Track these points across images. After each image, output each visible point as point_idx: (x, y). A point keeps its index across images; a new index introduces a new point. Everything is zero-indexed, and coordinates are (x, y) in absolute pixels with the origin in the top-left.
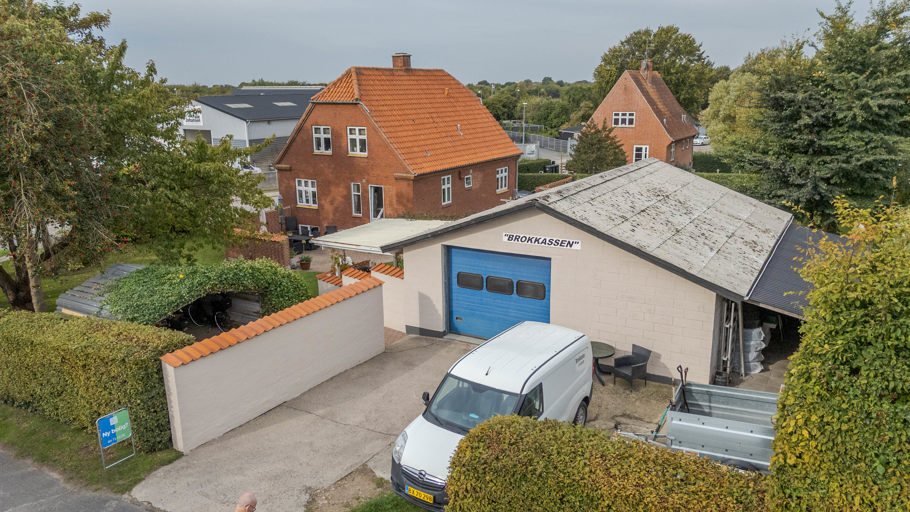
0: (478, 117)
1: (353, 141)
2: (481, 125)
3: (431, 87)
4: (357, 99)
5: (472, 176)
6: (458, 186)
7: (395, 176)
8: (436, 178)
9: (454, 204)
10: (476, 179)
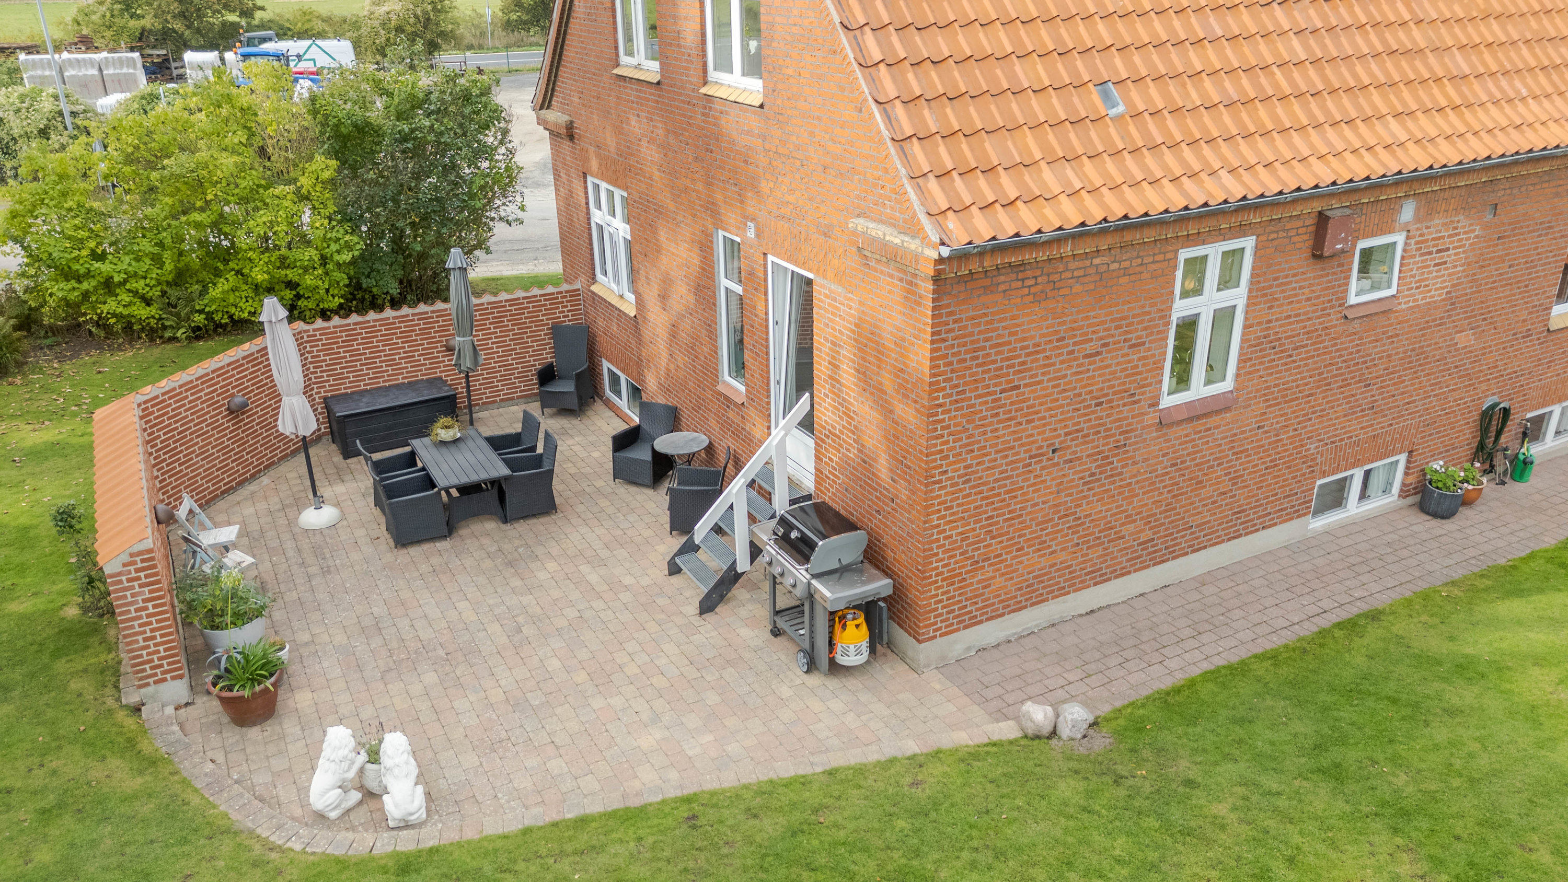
5: (1408, 238)
6: (1296, 295)
7: (854, 233)
8: (1139, 261)
9: (1250, 399)
10: (1430, 253)
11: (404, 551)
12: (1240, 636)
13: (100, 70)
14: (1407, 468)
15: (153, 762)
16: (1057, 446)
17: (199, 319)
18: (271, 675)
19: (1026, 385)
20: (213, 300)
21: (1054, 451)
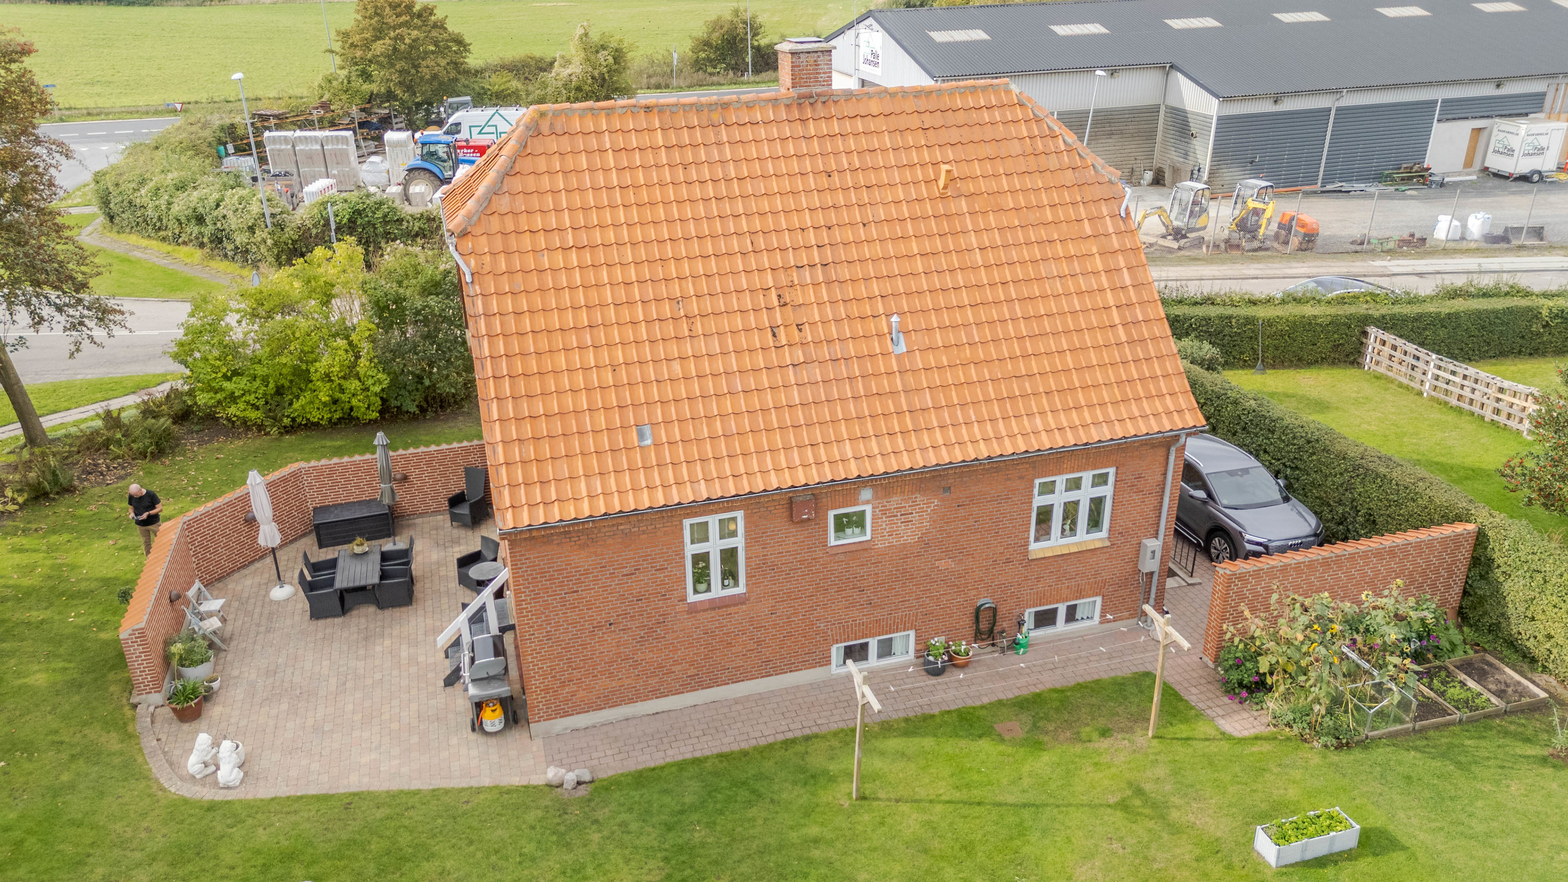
5: (874, 507)
6: (784, 541)
8: (653, 527)
9: (762, 597)
10: (895, 516)
11: (315, 622)
13: (322, 146)
14: (917, 640)
15: (131, 736)
16: (613, 621)
17: (286, 421)
18: (196, 698)
19: (583, 590)
20: (296, 410)
21: (611, 624)
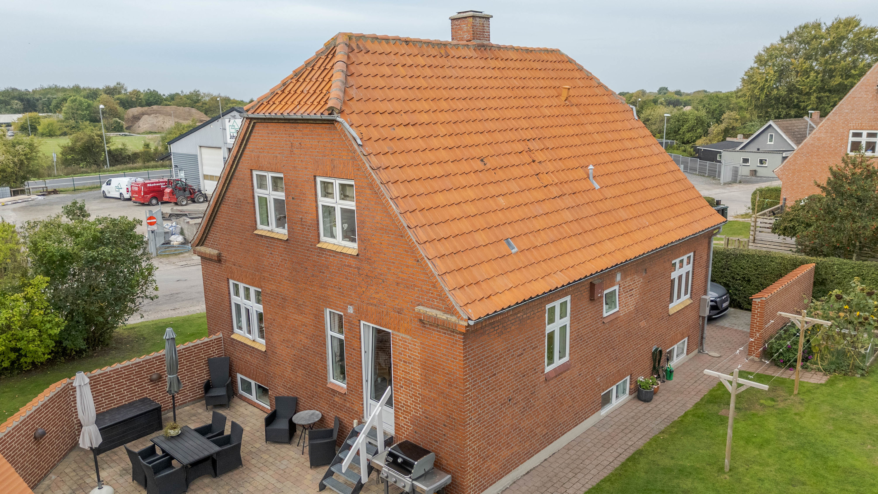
0: (629, 144)
1: (329, 211)
2: (635, 164)
3: (531, 83)
4: (331, 111)
5: (620, 287)
6: (586, 317)
7: (419, 313)
8: (533, 312)
9: (576, 363)
10: (627, 292)
12: (592, 472)
14: (631, 381)
16: (511, 398)
19: (498, 373)
21: (510, 400)
